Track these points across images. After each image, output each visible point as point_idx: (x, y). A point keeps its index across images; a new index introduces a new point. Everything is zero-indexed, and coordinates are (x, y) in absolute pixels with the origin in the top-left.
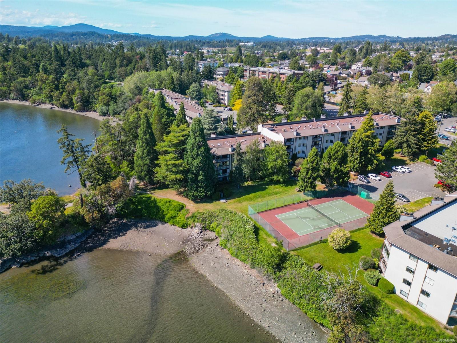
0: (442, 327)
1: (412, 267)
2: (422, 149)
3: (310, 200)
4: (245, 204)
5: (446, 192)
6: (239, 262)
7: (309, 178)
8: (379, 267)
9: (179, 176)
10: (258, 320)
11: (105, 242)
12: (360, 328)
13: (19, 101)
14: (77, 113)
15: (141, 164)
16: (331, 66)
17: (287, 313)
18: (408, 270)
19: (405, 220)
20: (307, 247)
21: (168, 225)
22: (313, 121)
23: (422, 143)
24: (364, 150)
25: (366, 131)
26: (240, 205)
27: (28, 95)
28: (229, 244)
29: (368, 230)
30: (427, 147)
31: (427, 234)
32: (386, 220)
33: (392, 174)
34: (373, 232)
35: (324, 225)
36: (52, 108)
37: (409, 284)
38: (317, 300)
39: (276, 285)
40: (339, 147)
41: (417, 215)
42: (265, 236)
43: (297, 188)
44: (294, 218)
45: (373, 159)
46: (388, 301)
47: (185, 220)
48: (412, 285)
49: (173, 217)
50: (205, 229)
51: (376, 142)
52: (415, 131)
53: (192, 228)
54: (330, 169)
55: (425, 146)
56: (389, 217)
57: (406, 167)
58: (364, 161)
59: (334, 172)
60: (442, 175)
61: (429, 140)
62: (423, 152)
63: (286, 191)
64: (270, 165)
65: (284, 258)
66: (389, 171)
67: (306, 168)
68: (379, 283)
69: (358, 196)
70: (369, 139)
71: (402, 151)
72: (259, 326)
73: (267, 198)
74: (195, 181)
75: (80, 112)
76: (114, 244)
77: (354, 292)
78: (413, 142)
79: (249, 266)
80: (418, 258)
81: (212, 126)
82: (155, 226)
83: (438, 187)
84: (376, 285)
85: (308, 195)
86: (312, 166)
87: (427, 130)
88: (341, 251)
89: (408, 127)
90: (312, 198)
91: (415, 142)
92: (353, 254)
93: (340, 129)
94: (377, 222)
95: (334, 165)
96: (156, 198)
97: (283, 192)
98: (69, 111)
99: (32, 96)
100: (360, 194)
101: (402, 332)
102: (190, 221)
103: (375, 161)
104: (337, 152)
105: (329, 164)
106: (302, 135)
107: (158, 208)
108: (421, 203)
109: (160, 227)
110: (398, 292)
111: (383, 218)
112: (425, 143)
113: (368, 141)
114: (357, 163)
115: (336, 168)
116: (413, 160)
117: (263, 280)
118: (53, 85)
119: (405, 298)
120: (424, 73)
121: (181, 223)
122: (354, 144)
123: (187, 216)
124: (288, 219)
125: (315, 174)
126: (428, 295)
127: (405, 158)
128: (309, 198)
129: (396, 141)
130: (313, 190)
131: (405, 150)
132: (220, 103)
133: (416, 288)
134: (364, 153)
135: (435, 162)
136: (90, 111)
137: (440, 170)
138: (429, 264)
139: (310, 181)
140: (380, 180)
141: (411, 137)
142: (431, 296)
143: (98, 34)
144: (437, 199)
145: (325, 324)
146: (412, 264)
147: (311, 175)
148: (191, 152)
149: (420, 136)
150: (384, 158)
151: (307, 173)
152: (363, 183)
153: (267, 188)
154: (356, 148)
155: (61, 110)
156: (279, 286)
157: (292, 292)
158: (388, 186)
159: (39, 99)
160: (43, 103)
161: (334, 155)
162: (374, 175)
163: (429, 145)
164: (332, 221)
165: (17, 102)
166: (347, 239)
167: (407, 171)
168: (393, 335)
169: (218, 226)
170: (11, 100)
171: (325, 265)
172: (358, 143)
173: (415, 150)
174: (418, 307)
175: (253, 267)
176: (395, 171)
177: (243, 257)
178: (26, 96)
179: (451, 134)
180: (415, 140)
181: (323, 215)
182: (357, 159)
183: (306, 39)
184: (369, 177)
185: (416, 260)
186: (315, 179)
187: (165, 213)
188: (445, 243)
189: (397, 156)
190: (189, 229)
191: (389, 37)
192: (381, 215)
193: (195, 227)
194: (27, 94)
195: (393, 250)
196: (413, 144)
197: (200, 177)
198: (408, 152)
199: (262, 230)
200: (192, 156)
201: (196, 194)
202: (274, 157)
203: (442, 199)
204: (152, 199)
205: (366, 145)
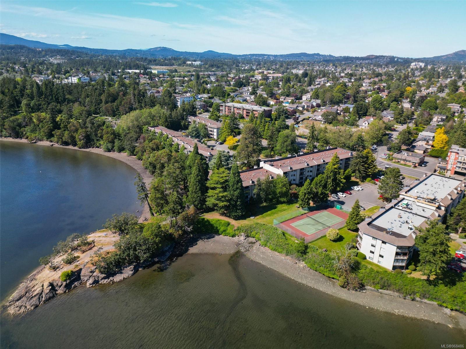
0: (390, 271)
1: (374, 244)
2: (368, 173)
3: (307, 213)
4: (268, 218)
5: (385, 202)
6: (277, 253)
7: (306, 199)
8: (357, 247)
9: (225, 203)
10: (300, 281)
11: (187, 250)
12: (354, 275)
13: (13, 138)
14: (80, 149)
15: (195, 196)
16: (287, 98)
17: (313, 276)
18: (372, 245)
19: (368, 220)
20: (315, 241)
21: (221, 236)
22: (295, 157)
23: (368, 170)
24: (334, 178)
25: (334, 165)
26: (264, 219)
27: (23, 133)
28: (268, 244)
29: (346, 228)
30: (370, 172)
31: (379, 227)
32: (356, 222)
33: (352, 192)
34: (349, 229)
35: (321, 228)
36: (52, 145)
37: (373, 253)
38: (329, 266)
39: (304, 262)
40: (322, 178)
41: (374, 217)
42: (289, 237)
43: (298, 205)
44: (302, 225)
45: (340, 183)
46: (363, 263)
47: (233, 232)
48: (375, 253)
49: (224, 231)
50: (248, 236)
51: (341, 172)
52: (363, 162)
53: (238, 236)
54: (317, 193)
55: (369, 172)
56: (358, 220)
57: (360, 187)
58: (335, 185)
59: (321, 194)
60: (382, 192)
61: (372, 168)
62: (368, 176)
63: (290, 208)
64: (278, 191)
65: (306, 247)
66: (350, 190)
67: (304, 193)
68: (358, 255)
69: (334, 208)
70: (337, 170)
71: (356, 175)
72: (301, 283)
73: (280, 214)
74: (235, 206)
75: (83, 148)
76: (193, 250)
77: (349, 258)
78: (362, 170)
79: (284, 255)
80: (377, 239)
81: (225, 163)
82: (214, 237)
83: (380, 199)
84: (357, 256)
85: (305, 210)
86: (308, 191)
87: (370, 161)
88: (335, 241)
89: (359, 160)
90: (308, 212)
91: (364, 169)
92: (341, 242)
93: (315, 163)
94: (351, 223)
95: (320, 190)
96: (208, 219)
97: (288, 209)
98: (71, 147)
99: (26, 133)
100: (336, 207)
101: (373, 275)
102: (237, 232)
103: (341, 184)
104: (321, 181)
105: (316, 189)
106: (294, 169)
107: (212, 225)
108: (371, 210)
109: (217, 238)
110: (368, 258)
111: (354, 220)
112: (369, 170)
113: (336, 172)
114: (331, 187)
115: (322, 191)
116: (363, 181)
117: (295, 261)
118: (51, 124)
119: (371, 261)
120: (361, 109)
121: (232, 234)
122: (328, 174)
123: (234, 229)
124: (299, 226)
125: (309, 196)
126: (382, 257)
127: (358, 180)
128: (306, 212)
129: (351, 169)
130: (309, 206)
131: (358, 175)
132: (209, 137)
133: (377, 254)
134: (335, 180)
135: (376, 182)
136: (93, 148)
137: (381, 189)
138: (382, 241)
139: (306, 201)
140: (345, 197)
141: (361, 166)
142: (384, 257)
143: (27, 47)
144: (382, 208)
145: (335, 277)
146: (374, 242)
147: (307, 197)
148: (233, 187)
149: (366, 165)
150: (345, 181)
151: (305, 196)
152: (336, 199)
153: (277, 207)
154: (330, 176)
155: (61, 146)
156: (306, 263)
157: (315, 264)
158: (356, 202)
159: (36, 137)
160: (40, 140)
161: (319, 183)
162: (342, 193)
163: (372, 171)
164: (324, 225)
165: (10, 140)
166: (338, 234)
167: (361, 189)
168: (369, 277)
169: (257, 234)
170: (3, 138)
171: (328, 249)
172: (331, 173)
173: (363, 175)
174: (379, 264)
175: (287, 255)
176: (353, 190)
177: (280, 250)
178: (20, 133)
179: (384, 160)
180: (363, 169)
181: (318, 221)
182: (330, 183)
183: (247, 55)
184: (338, 195)
185: (376, 240)
186: (309, 199)
187: (219, 228)
188: (388, 230)
189: (353, 179)
190: (237, 237)
191: (323, 55)
192: (354, 219)
193: (241, 235)
194: (21, 132)
195: (364, 237)
196: (362, 171)
197: (238, 203)
198: (360, 176)
199: (286, 234)
200: (233, 189)
201: (236, 214)
202: (280, 186)
203: (384, 208)
204: (206, 220)
205: (335, 174)
